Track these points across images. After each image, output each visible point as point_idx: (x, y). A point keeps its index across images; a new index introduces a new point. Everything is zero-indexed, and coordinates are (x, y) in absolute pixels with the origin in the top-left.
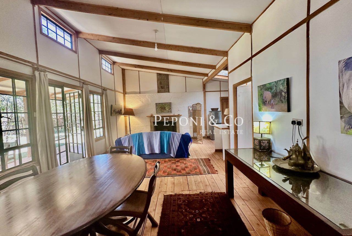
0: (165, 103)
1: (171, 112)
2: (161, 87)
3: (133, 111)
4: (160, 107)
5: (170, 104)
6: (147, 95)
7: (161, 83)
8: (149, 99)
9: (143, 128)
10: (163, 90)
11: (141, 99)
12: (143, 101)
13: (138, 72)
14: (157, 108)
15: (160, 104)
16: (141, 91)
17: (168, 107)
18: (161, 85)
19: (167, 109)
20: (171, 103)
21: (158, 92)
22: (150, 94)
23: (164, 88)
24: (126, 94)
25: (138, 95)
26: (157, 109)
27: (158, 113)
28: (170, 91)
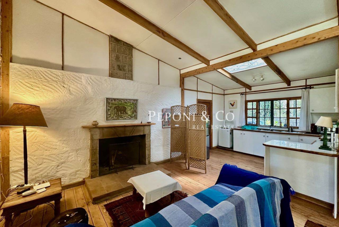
0: (127, 100)
1: (136, 117)
2: (119, 66)
3: (41, 112)
4: (114, 106)
5: (134, 103)
6: (84, 77)
7: (117, 58)
8: (89, 88)
9: (68, 157)
10: (121, 73)
11: (66, 83)
12: (71, 89)
13: (61, 15)
14: (108, 108)
15: (115, 99)
16: (65, 63)
17: (130, 108)
18: (119, 63)
19: (129, 113)
20: (137, 100)
21: (111, 75)
22: (93, 77)
23: (124, 70)
24: (11, 62)
25: (59, 72)
26: (107, 110)
27: (109, 119)
28: (135, 77)
